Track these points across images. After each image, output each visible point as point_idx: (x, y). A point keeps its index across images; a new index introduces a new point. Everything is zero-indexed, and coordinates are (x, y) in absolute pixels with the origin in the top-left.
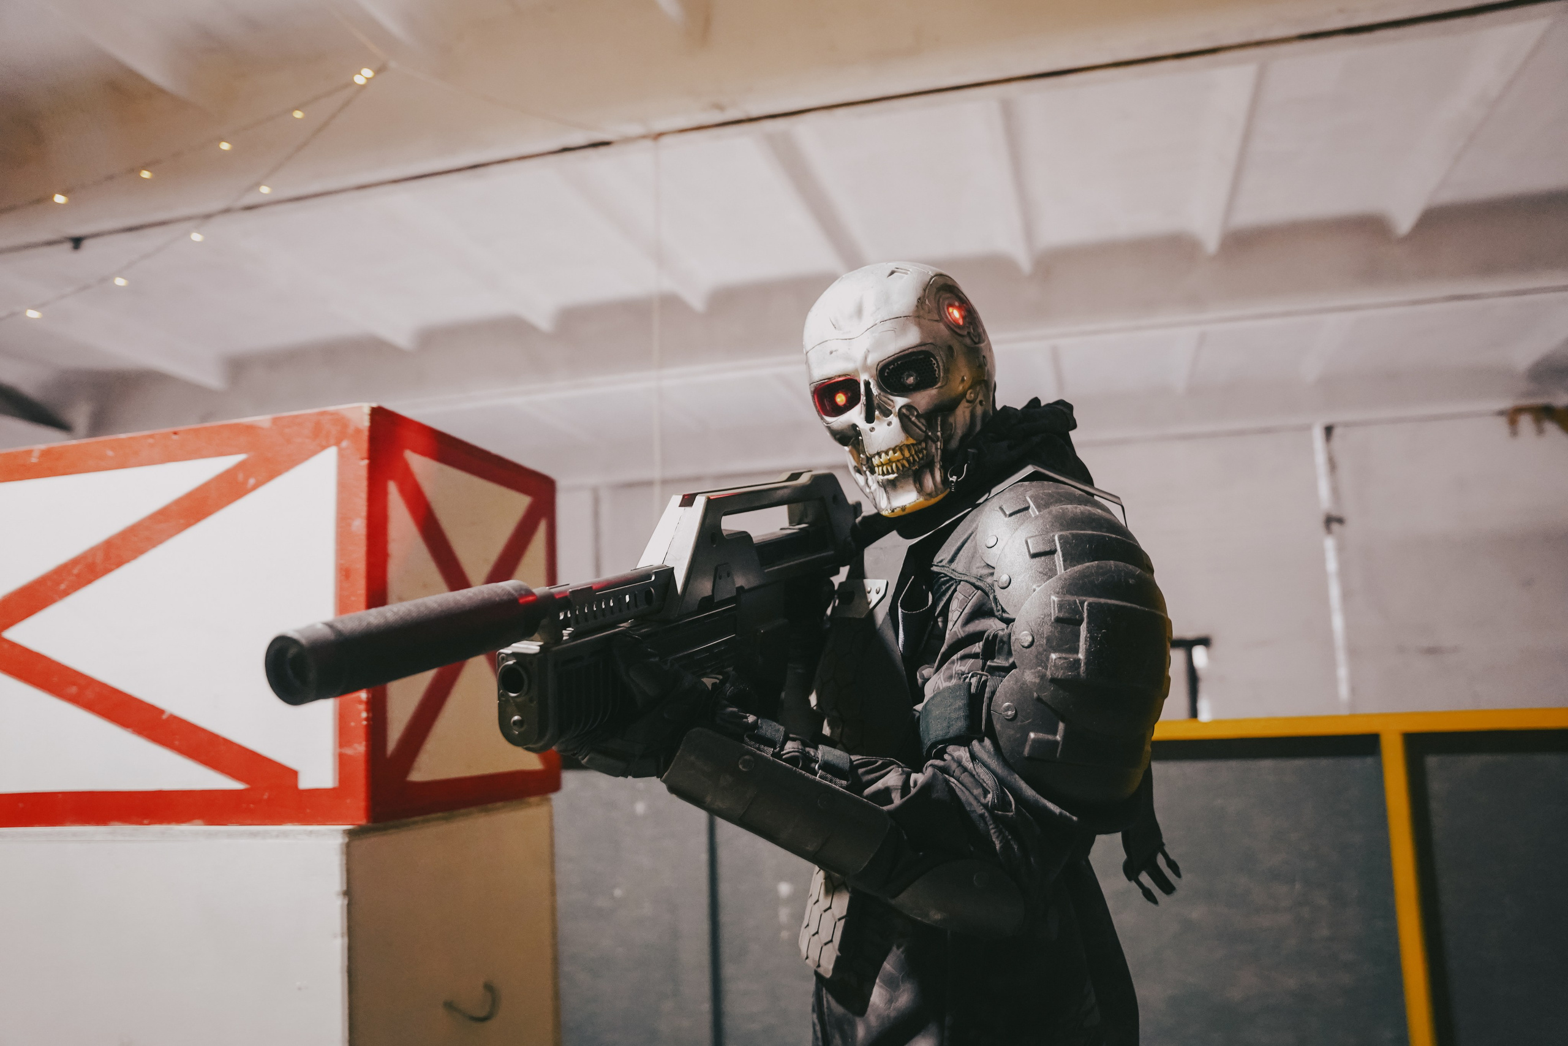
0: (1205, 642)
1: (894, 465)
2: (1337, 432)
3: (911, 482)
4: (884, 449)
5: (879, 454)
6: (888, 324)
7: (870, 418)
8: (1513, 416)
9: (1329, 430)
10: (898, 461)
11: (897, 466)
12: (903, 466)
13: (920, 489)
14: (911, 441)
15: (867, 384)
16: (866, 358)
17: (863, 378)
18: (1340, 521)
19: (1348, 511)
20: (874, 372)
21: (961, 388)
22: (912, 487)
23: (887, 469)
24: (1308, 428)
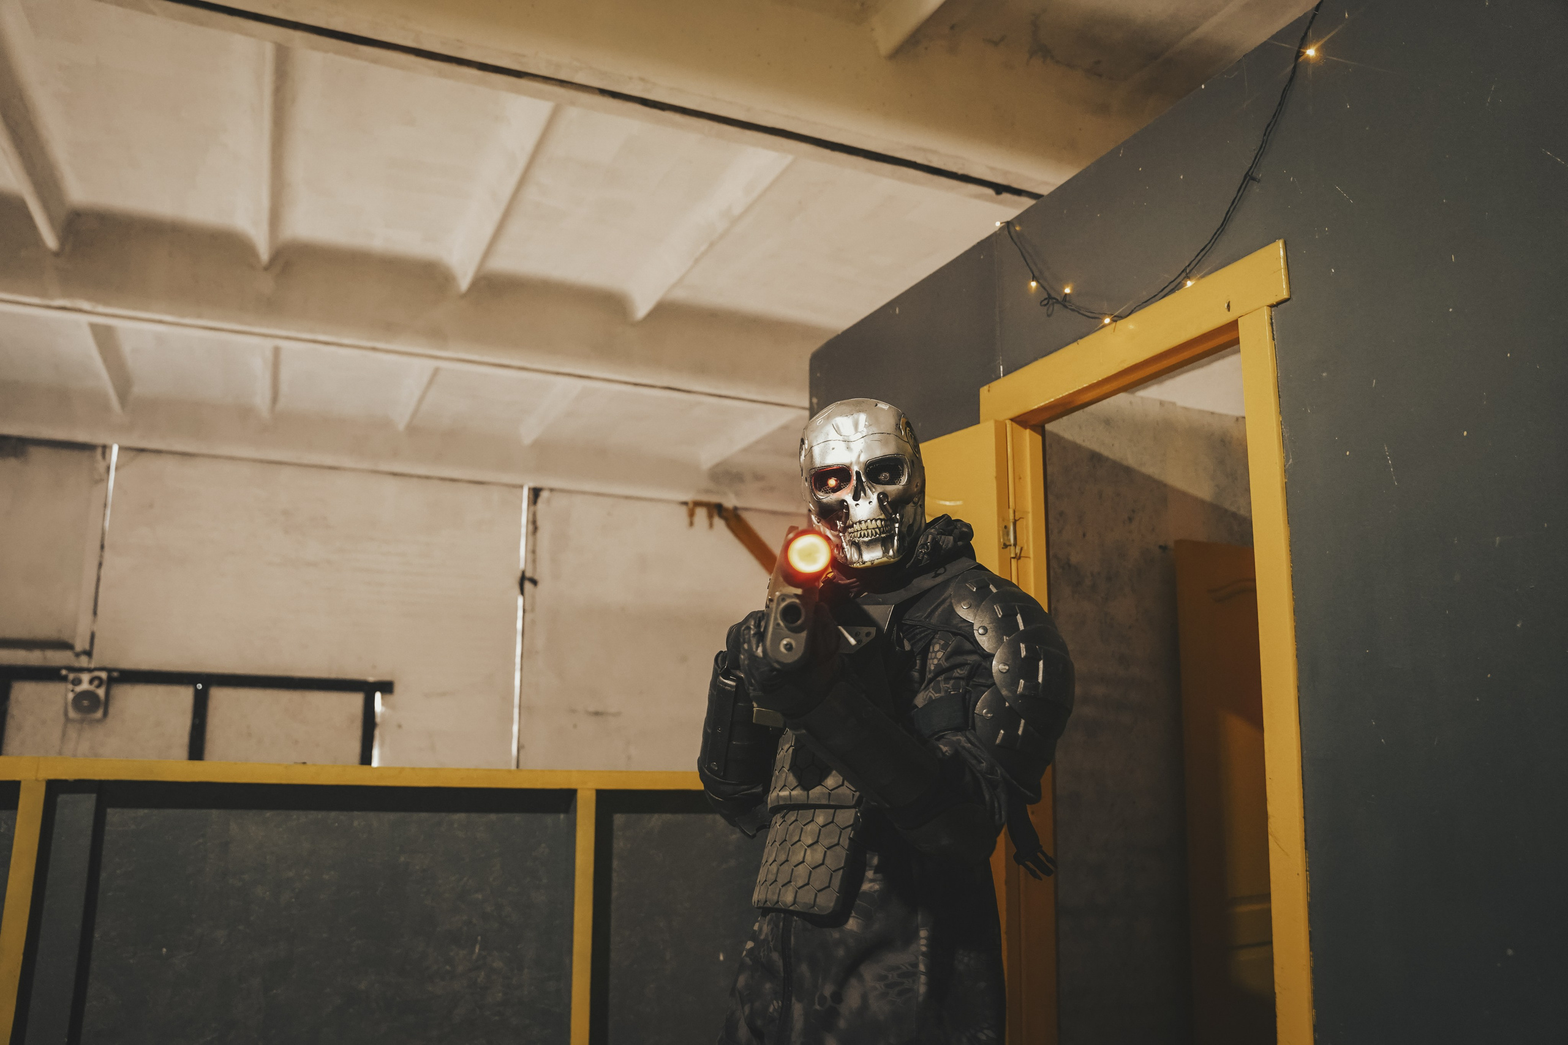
0: (387, 687)
1: (870, 531)
2: (544, 495)
3: (880, 545)
4: (865, 519)
5: (860, 522)
6: (877, 437)
7: (856, 497)
8: (692, 507)
9: (536, 493)
10: (874, 529)
11: (872, 532)
12: (876, 533)
13: (886, 552)
14: (882, 517)
15: (858, 473)
16: (859, 456)
17: (855, 468)
18: (534, 582)
19: (543, 573)
20: (863, 466)
21: (915, 490)
22: (880, 548)
23: (864, 533)
24: (521, 487)
